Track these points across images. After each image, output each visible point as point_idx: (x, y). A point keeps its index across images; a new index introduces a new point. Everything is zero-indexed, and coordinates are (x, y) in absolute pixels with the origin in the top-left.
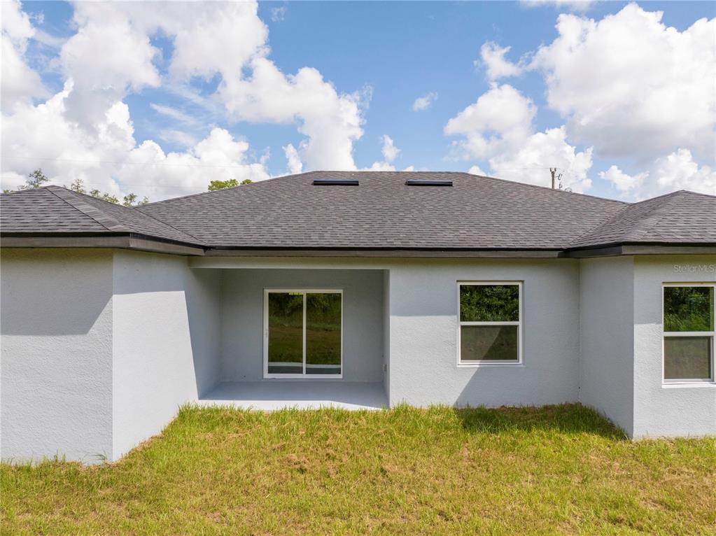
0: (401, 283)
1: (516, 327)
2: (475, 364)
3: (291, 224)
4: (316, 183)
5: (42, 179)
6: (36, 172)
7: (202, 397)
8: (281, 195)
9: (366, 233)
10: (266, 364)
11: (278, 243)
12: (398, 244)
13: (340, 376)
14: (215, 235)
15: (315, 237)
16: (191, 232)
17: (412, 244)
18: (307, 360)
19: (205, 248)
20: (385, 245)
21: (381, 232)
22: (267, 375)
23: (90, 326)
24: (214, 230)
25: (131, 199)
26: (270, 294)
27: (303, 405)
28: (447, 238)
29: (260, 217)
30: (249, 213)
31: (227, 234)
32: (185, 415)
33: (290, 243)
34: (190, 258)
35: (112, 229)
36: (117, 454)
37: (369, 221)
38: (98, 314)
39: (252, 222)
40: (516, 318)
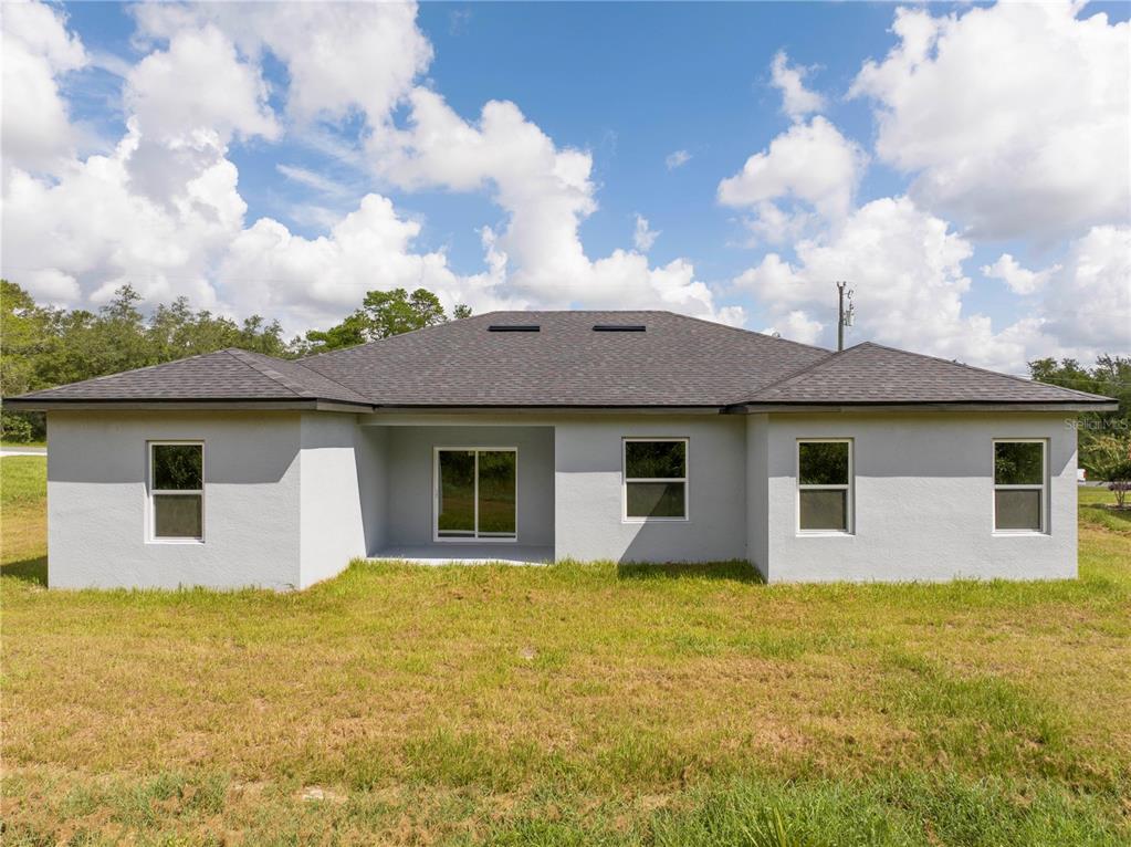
0: (567, 440)
1: (682, 484)
2: (642, 520)
3: (459, 380)
4: (492, 329)
5: (133, 296)
6: (124, 288)
7: (370, 554)
8: (452, 345)
9: (534, 389)
10: (436, 531)
11: (444, 401)
12: (562, 401)
13: (515, 540)
14: (382, 393)
15: (481, 394)
16: (360, 390)
17: (576, 402)
18: (479, 527)
19: (374, 406)
20: (549, 402)
21: (547, 389)
22: (437, 539)
23: (281, 475)
24: (382, 387)
25: (254, 323)
26: (441, 452)
27: (467, 562)
28: (614, 395)
29: (427, 373)
30: (417, 368)
31: (393, 391)
32: (355, 565)
33: (455, 401)
34: (359, 417)
35: (303, 394)
36: (304, 584)
37: (539, 376)
38: (289, 465)
39: (420, 378)
40: (682, 475)
